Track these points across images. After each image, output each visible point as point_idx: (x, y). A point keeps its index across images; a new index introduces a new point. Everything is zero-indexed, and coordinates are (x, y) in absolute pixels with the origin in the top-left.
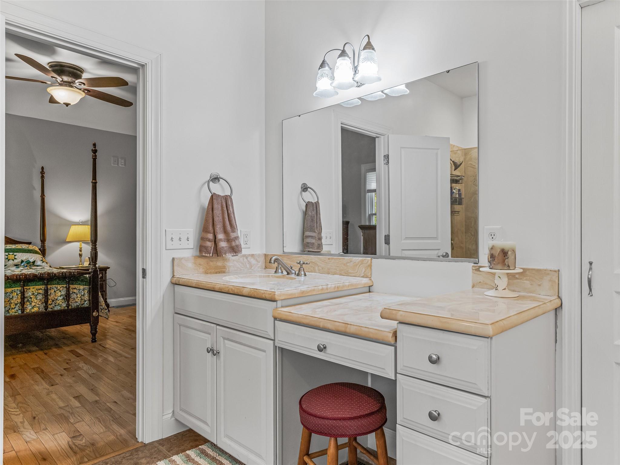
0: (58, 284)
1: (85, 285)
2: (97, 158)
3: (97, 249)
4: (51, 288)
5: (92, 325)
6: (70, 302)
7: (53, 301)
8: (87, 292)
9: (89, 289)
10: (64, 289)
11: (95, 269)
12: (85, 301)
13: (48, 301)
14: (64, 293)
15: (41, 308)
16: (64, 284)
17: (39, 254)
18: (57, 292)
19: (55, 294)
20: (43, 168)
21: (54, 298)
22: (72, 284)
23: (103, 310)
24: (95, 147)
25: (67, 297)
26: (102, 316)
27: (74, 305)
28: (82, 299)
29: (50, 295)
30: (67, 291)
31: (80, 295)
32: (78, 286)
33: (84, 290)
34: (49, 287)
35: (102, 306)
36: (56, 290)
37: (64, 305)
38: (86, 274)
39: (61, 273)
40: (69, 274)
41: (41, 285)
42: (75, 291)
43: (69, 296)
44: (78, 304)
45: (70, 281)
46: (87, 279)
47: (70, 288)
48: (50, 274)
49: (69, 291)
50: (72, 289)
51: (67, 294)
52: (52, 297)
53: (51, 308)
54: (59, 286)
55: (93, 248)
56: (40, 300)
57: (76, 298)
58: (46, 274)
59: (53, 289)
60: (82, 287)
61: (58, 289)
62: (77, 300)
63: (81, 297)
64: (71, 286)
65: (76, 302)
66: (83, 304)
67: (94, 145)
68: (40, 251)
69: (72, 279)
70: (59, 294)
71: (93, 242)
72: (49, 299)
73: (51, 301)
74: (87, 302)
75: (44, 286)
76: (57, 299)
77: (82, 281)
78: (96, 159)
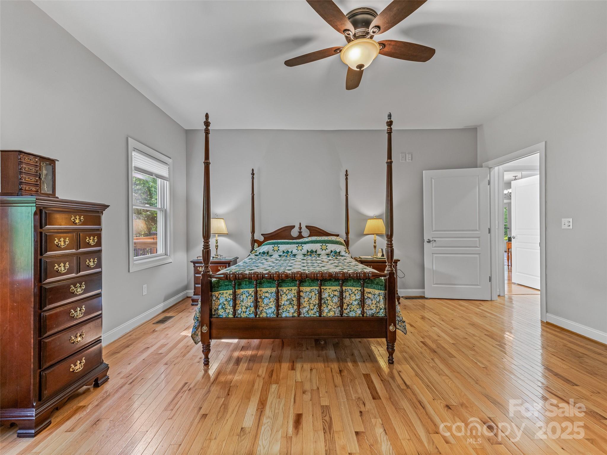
0: (353, 286)
1: (381, 290)
2: (392, 131)
3: (393, 246)
4: (346, 289)
5: (389, 342)
6: (365, 309)
7: (348, 305)
8: (383, 299)
9: (385, 294)
10: (359, 293)
11: (391, 272)
12: (381, 309)
13: (343, 305)
14: (359, 298)
15: (337, 313)
16: (358, 287)
17: (344, 245)
18: (352, 295)
19: (350, 298)
20: (347, 171)
21: (349, 302)
22: (367, 287)
23: (400, 323)
24: (390, 118)
25: (362, 302)
26: (399, 328)
27: (369, 312)
28: (377, 307)
29: (345, 298)
30: (361, 295)
31: (376, 302)
32: (373, 290)
33: (379, 296)
34: (344, 288)
35: (399, 317)
36: (350, 293)
37: (359, 312)
38: (382, 276)
39: (355, 274)
40: (363, 276)
41: (336, 285)
42: (370, 295)
43: (364, 301)
44: (373, 312)
45: (364, 283)
46: (382, 282)
47: (365, 293)
48: (345, 274)
49: (364, 296)
50: (367, 293)
51: (361, 298)
52: (347, 300)
53: (347, 314)
54: (354, 289)
55: (389, 244)
56: (336, 303)
57: (371, 305)
58: (341, 274)
59: (347, 291)
60: (377, 292)
61: (353, 291)
62: (372, 308)
63: (376, 304)
64: (367, 290)
65: (371, 309)
66: (378, 313)
67: (390, 116)
68: (345, 243)
69: (367, 281)
70: (354, 298)
71: (389, 237)
72: (345, 303)
73: (346, 306)
74: (382, 310)
75: (340, 287)
76: (352, 304)
77: (377, 284)
78: (392, 134)
